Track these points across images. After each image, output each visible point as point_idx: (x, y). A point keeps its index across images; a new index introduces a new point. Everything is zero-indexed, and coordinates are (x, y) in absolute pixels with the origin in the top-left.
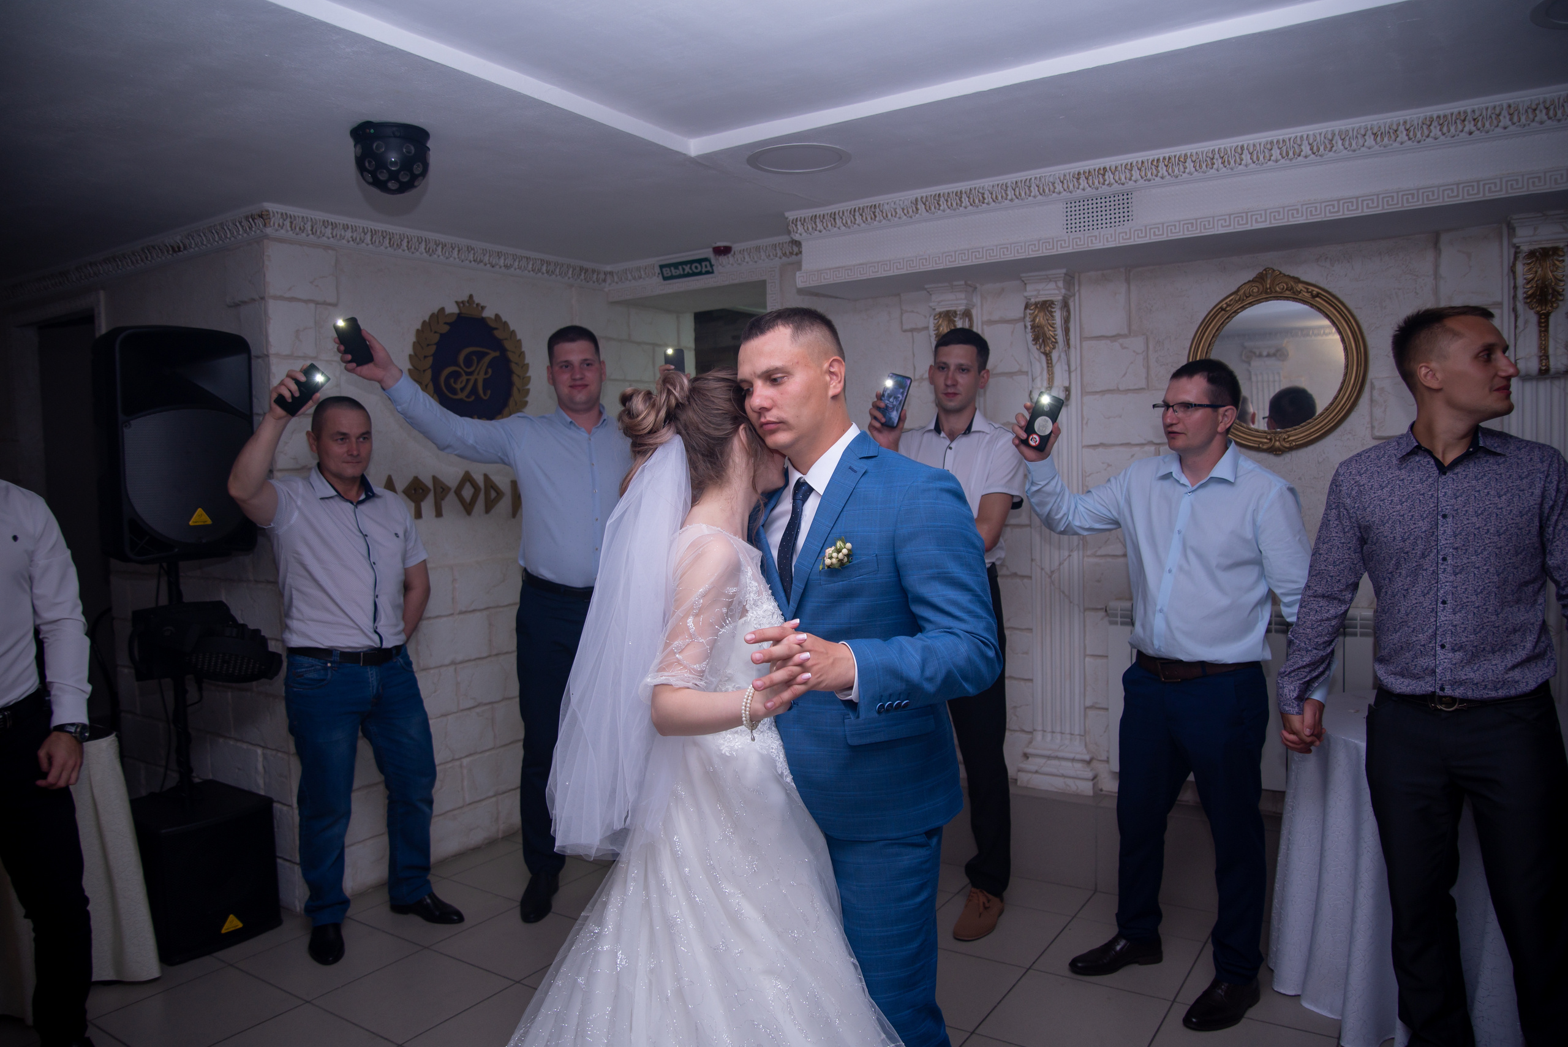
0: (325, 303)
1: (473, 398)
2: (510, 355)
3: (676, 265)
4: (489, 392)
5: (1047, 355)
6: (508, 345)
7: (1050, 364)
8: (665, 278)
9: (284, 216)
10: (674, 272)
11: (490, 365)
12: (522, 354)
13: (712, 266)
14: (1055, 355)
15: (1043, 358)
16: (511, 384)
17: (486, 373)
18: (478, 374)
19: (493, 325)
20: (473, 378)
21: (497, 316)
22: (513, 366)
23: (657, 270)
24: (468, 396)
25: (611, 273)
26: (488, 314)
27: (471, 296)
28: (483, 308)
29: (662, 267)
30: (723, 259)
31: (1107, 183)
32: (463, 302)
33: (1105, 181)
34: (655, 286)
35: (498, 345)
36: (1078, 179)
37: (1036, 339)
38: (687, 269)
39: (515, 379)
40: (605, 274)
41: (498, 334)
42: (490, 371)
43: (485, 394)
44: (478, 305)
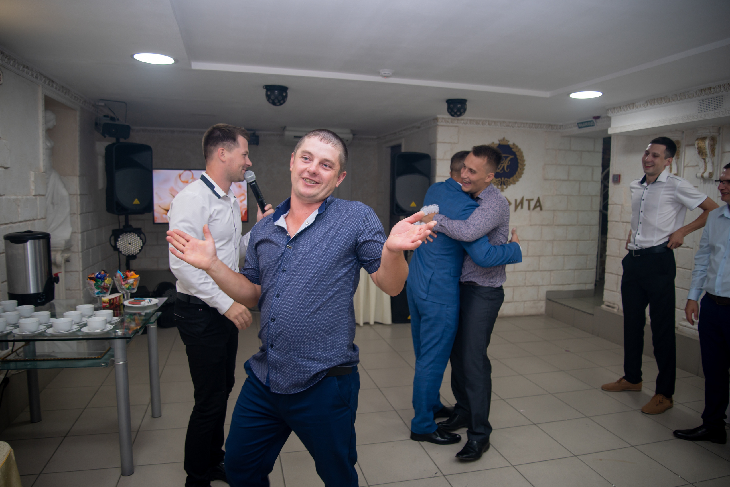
0: (454, 143)
1: (502, 172)
2: (518, 157)
3: (582, 123)
4: (509, 170)
5: (704, 159)
6: (517, 153)
7: (705, 163)
8: (579, 128)
9: (443, 118)
10: (582, 125)
11: (510, 160)
12: (522, 157)
13: (594, 123)
14: (707, 160)
15: (703, 161)
16: (517, 167)
17: (508, 163)
18: (505, 163)
19: (511, 147)
20: (503, 165)
21: (514, 144)
22: (519, 161)
23: (577, 124)
24: (501, 171)
25: (562, 126)
26: (511, 143)
27: (504, 138)
28: (508, 141)
29: (578, 123)
30: (598, 120)
31: (712, 93)
32: (501, 140)
33: (711, 92)
34: (576, 130)
35: (514, 154)
36: (702, 92)
37: (699, 153)
38: (586, 124)
39: (519, 165)
40: (560, 126)
41: (514, 150)
42: (510, 163)
43: (507, 169)
44: (506, 141)
